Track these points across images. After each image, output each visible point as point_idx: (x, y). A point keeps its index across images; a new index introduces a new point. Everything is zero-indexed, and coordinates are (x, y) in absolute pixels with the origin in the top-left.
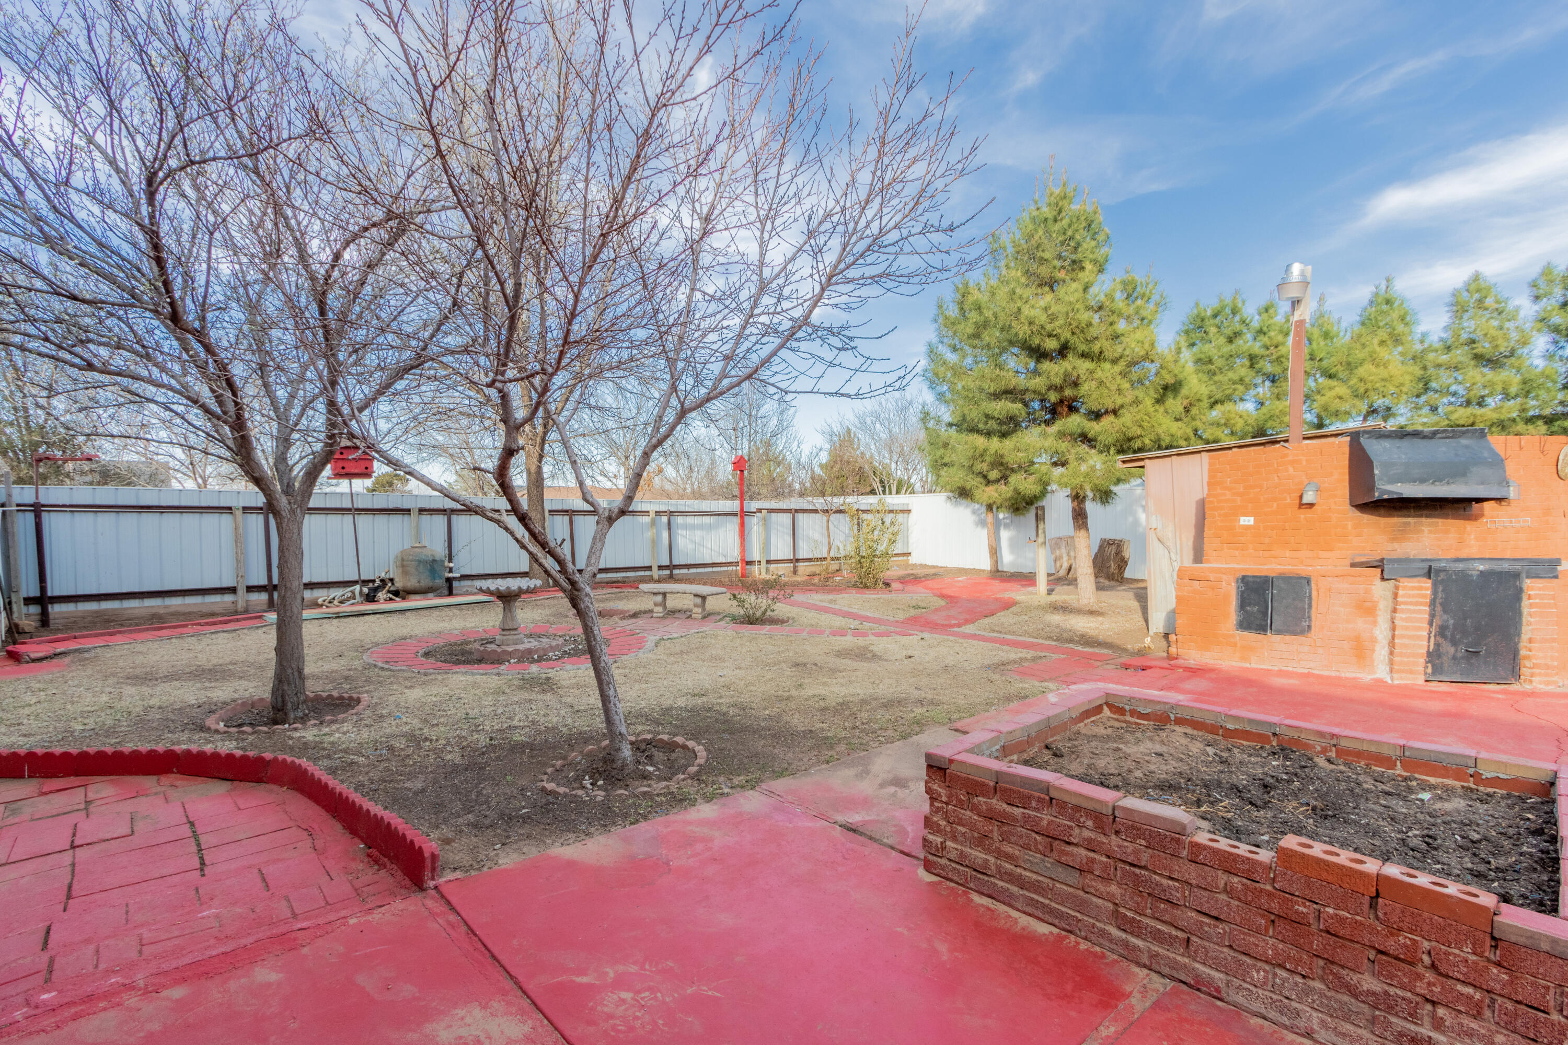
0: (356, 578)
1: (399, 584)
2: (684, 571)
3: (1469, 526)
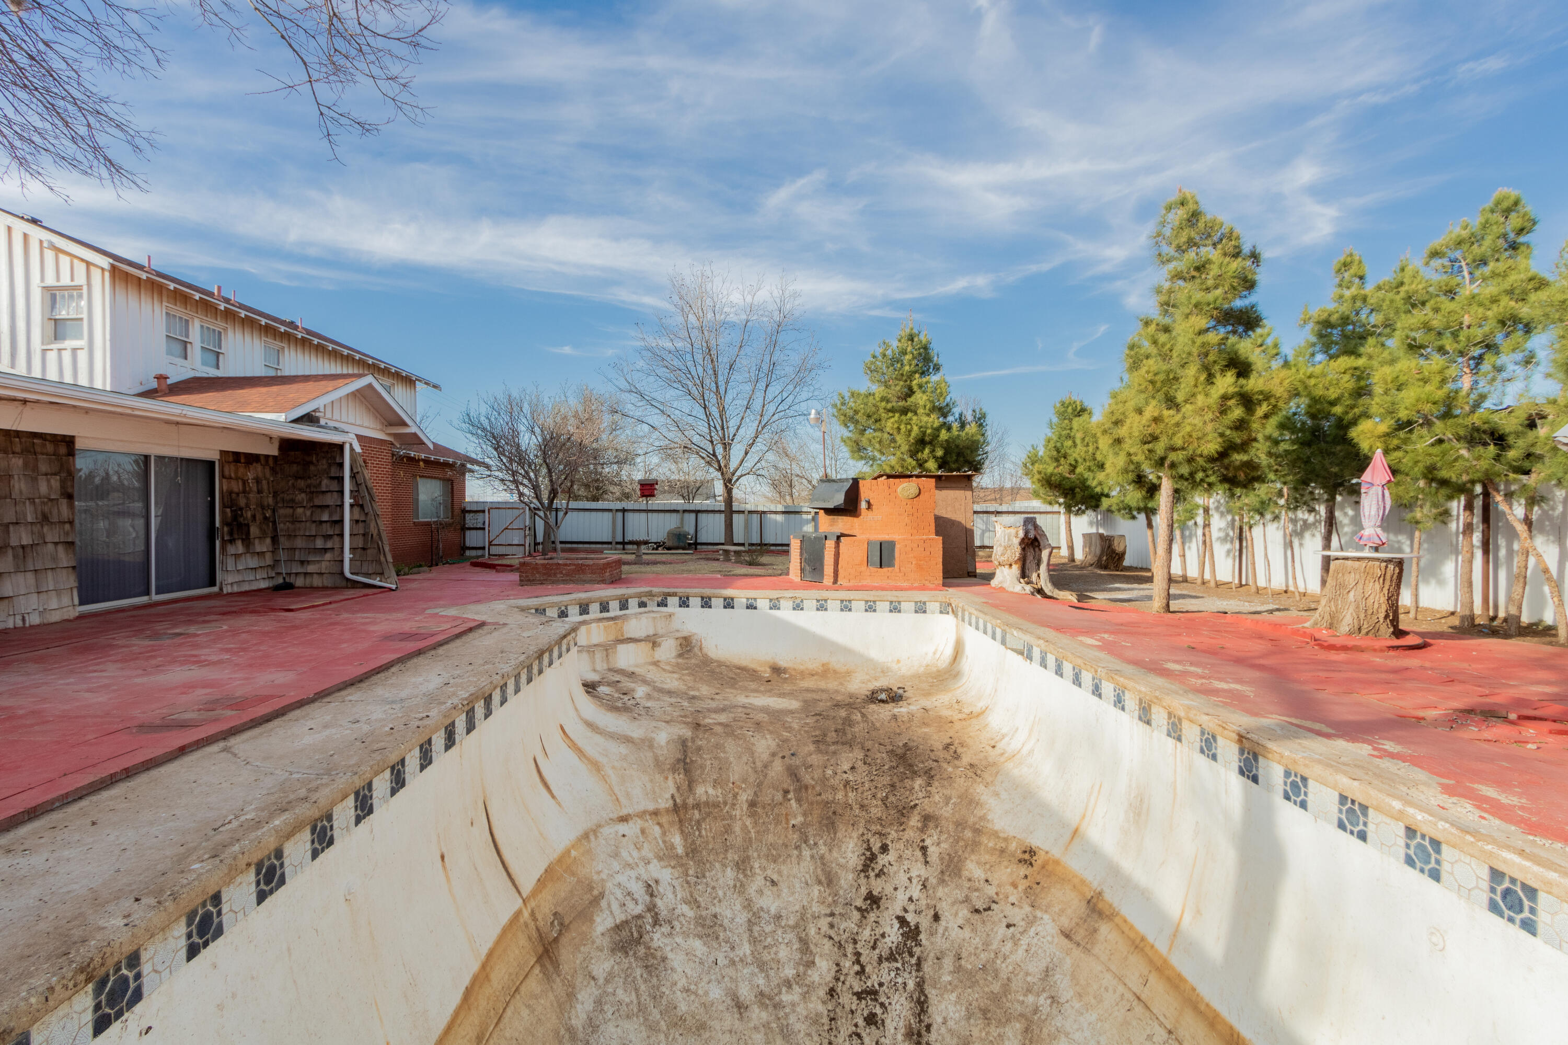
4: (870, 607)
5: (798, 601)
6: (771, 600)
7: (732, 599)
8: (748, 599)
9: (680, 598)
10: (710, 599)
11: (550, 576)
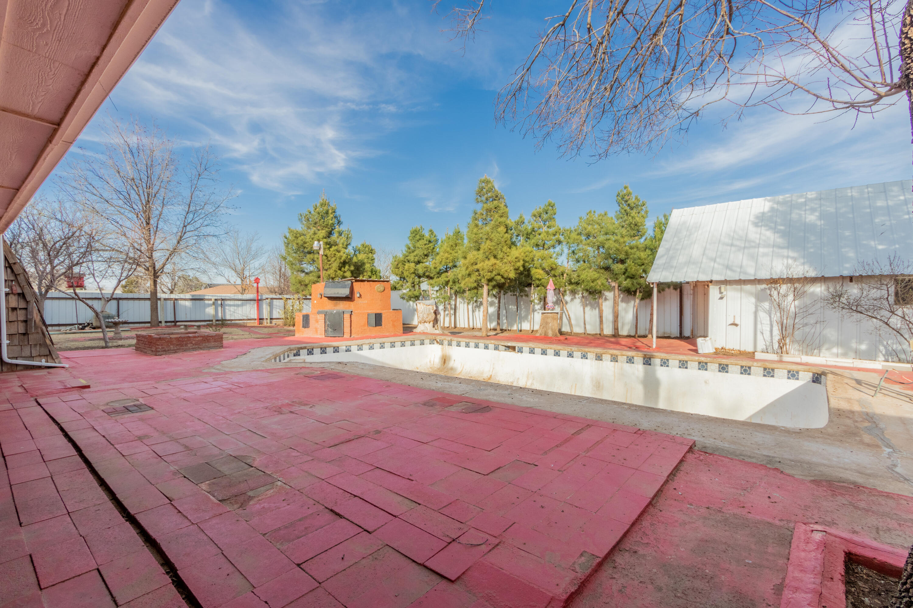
0: (76, 323)
1: (94, 325)
2: (229, 322)
3: (351, 303)
4: (393, 345)
5: (371, 345)
6: (358, 346)
7: (338, 347)
8: (346, 346)
9: (308, 350)
10: (326, 349)
11: (182, 346)
